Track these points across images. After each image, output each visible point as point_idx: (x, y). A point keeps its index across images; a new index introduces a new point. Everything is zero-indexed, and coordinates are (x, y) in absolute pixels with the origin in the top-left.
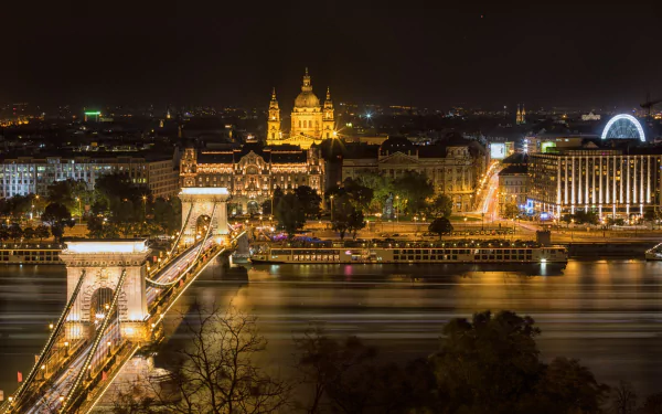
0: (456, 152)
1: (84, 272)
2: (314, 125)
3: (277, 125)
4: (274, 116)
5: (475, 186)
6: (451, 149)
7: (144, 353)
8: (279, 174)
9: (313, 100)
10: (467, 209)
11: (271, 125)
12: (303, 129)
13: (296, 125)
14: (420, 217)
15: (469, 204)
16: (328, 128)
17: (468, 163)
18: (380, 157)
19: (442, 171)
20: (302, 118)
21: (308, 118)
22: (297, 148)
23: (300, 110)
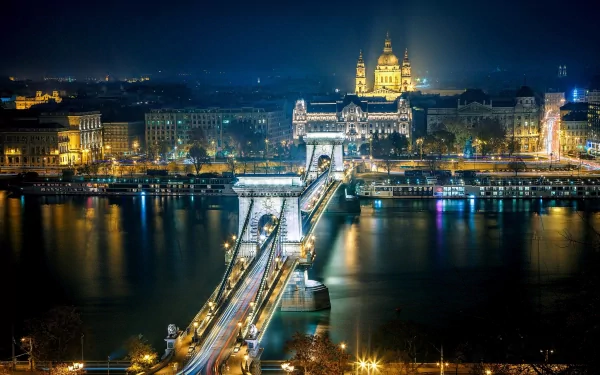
0: (524, 102)
1: (252, 201)
2: (393, 80)
3: (363, 81)
4: (361, 72)
5: (539, 131)
6: (520, 99)
7: (301, 268)
8: (374, 121)
9: (393, 59)
10: (533, 149)
11: (358, 80)
12: (384, 84)
13: (379, 80)
14: (496, 156)
15: (536, 145)
16: (406, 83)
17: (534, 111)
18: (459, 106)
19: (512, 118)
20: (384, 75)
21: (389, 74)
22: (384, 99)
23: (382, 67)
